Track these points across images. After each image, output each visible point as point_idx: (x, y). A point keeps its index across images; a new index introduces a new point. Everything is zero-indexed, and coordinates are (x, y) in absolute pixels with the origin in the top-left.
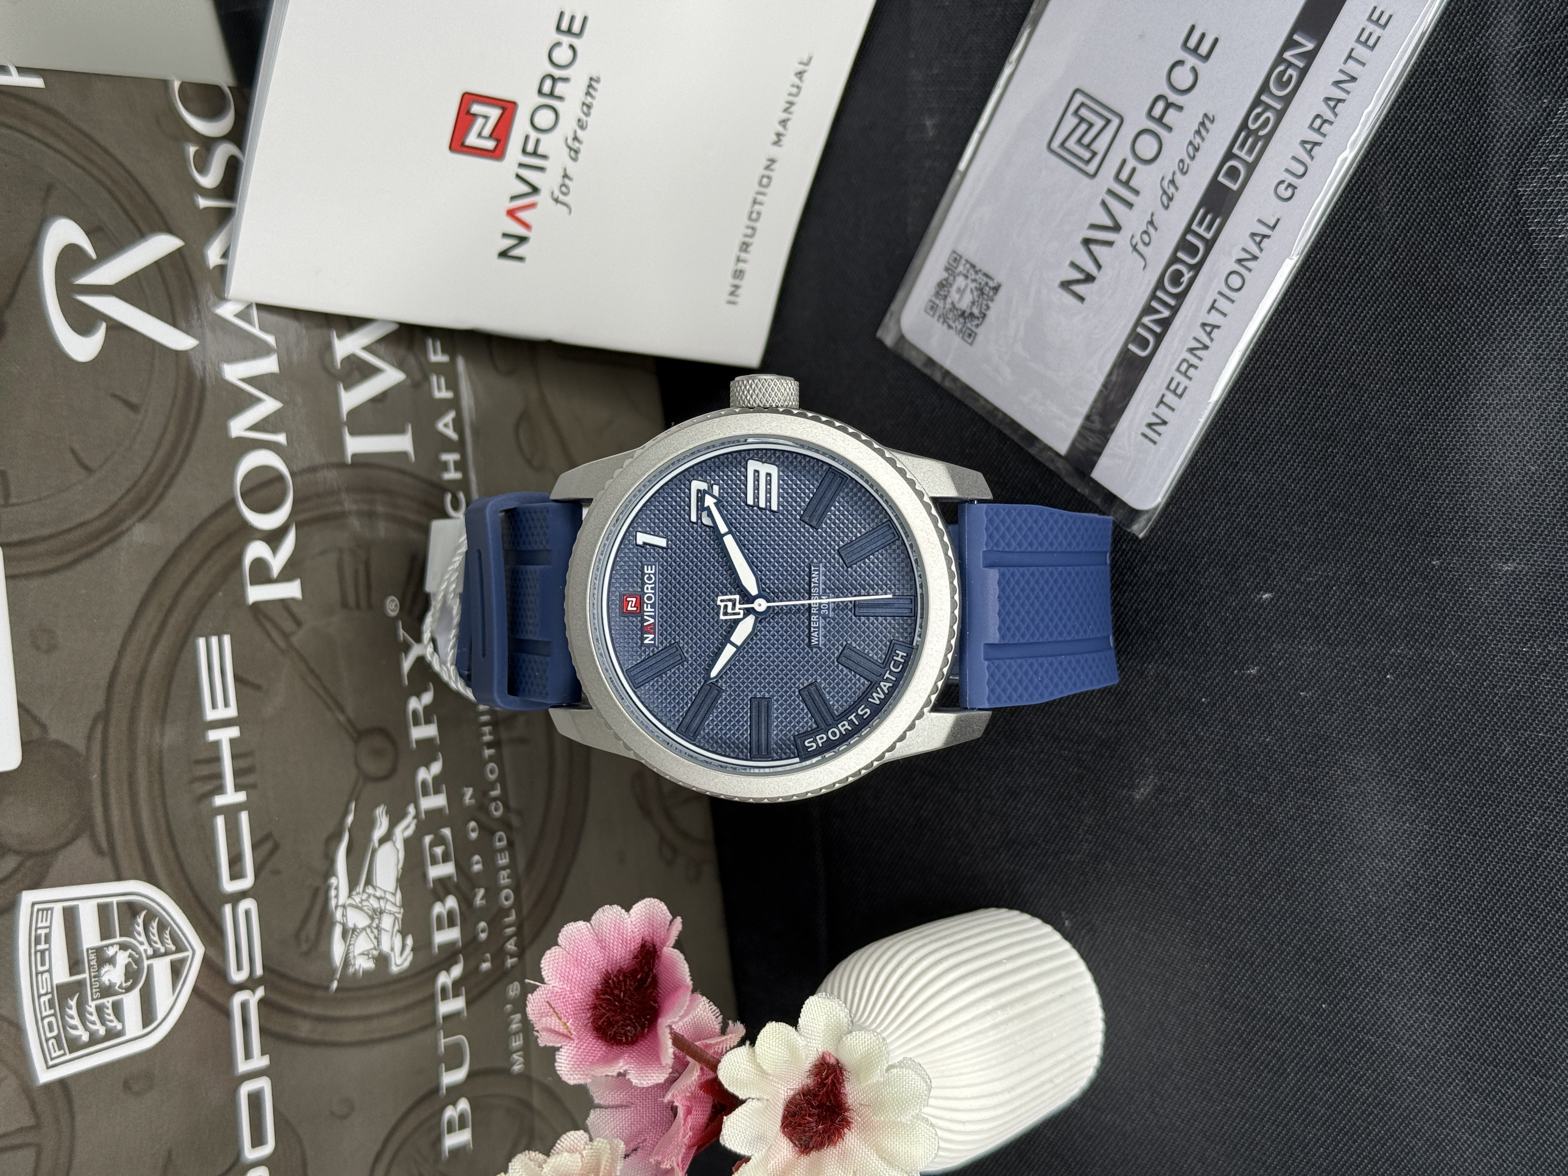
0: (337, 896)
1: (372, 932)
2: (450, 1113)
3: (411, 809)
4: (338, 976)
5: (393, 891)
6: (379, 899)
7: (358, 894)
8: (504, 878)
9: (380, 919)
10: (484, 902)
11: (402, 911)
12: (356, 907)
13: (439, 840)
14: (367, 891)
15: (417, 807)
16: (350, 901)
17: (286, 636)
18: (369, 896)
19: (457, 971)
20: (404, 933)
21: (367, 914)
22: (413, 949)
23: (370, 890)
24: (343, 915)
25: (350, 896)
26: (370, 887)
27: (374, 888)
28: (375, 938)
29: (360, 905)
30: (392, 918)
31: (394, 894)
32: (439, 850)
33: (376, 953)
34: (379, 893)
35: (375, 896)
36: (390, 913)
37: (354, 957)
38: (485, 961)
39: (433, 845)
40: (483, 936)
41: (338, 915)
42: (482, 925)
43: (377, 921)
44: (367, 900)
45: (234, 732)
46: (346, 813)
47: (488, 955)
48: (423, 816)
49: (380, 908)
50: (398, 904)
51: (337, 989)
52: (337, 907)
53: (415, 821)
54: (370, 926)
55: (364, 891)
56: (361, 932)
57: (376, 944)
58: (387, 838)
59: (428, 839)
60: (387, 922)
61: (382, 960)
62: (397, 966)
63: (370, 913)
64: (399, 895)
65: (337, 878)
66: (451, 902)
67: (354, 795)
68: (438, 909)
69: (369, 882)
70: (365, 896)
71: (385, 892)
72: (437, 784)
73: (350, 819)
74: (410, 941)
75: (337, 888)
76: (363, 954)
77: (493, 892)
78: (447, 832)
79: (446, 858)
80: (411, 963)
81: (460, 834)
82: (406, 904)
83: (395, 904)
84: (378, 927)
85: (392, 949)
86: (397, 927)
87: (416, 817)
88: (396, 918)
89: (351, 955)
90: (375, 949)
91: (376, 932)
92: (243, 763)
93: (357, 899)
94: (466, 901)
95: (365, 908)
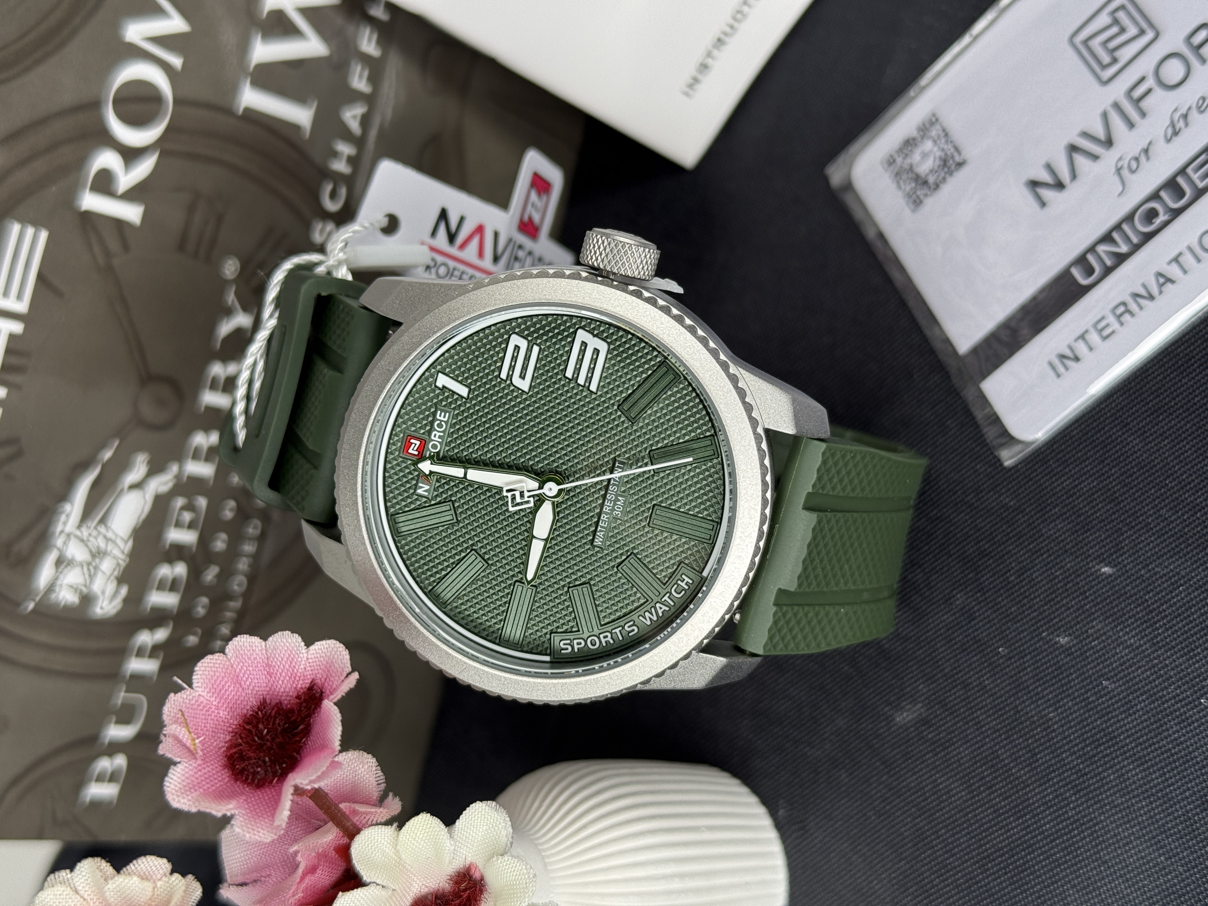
0: (65, 523)
1: (89, 569)
2: (104, 764)
3: (174, 469)
4: (38, 599)
5: (126, 538)
6: (107, 539)
7: (88, 528)
8: (243, 565)
9: (101, 560)
10: (215, 580)
11: (128, 560)
12: (82, 540)
13: (190, 507)
14: (99, 528)
15: (180, 468)
16: (78, 533)
17: (107, 254)
18: (99, 533)
19: (161, 635)
20: (120, 580)
21: (91, 551)
22: (126, 601)
23: (102, 529)
24: (65, 543)
25: (79, 527)
26: (103, 526)
27: (107, 528)
28: (90, 575)
29: (85, 538)
30: (115, 562)
31: (126, 542)
32: (187, 516)
33: (84, 590)
34: (110, 535)
35: (105, 537)
36: (115, 557)
37: (61, 585)
38: (194, 634)
39: (184, 508)
40: (201, 611)
41: (59, 542)
42: (205, 600)
43: (97, 560)
44: (96, 538)
45: (17, 327)
46: (103, 446)
47: (199, 631)
48: (185, 479)
49: (106, 551)
50: (126, 551)
51: (34, 611)
52: (62, 532)
53: (175, 481)
54: (89, 564)
55: (96, 528)
56: (77, 566)
57: (88, 581)
58: (137, 486)
59: (180, 502)
60: (107, 566)
61: (87, 599)
62: (102, 608)
63: (94, 550)
64: (130, 544)
65: (72, 505)
66: (180, 569)
67: (120, 433)
68: (165, 571)
69: (103, 521)
70: (94, 533)
71: (116, 535)
72: (211, 454)
73: (107, 455)
74: (124, 591)
75: (68, 516)
76: (71, 587)
77: (226, 574)
78: (202, 502)
79: (191, 526)
80: (119, 614)
81: (214, 509)
82: (133, 555)
83: (123, 552)
84: (96, 568)
85: (103, 592)
86: (116, 573)
87: (178, 477)
88: (118, 564)
89: (59, 582)
90: (85, 586)
91: (92, 571)
92: (14, 360)
93: (85, 532)
94: (195, 572)
95: (89, 544)
